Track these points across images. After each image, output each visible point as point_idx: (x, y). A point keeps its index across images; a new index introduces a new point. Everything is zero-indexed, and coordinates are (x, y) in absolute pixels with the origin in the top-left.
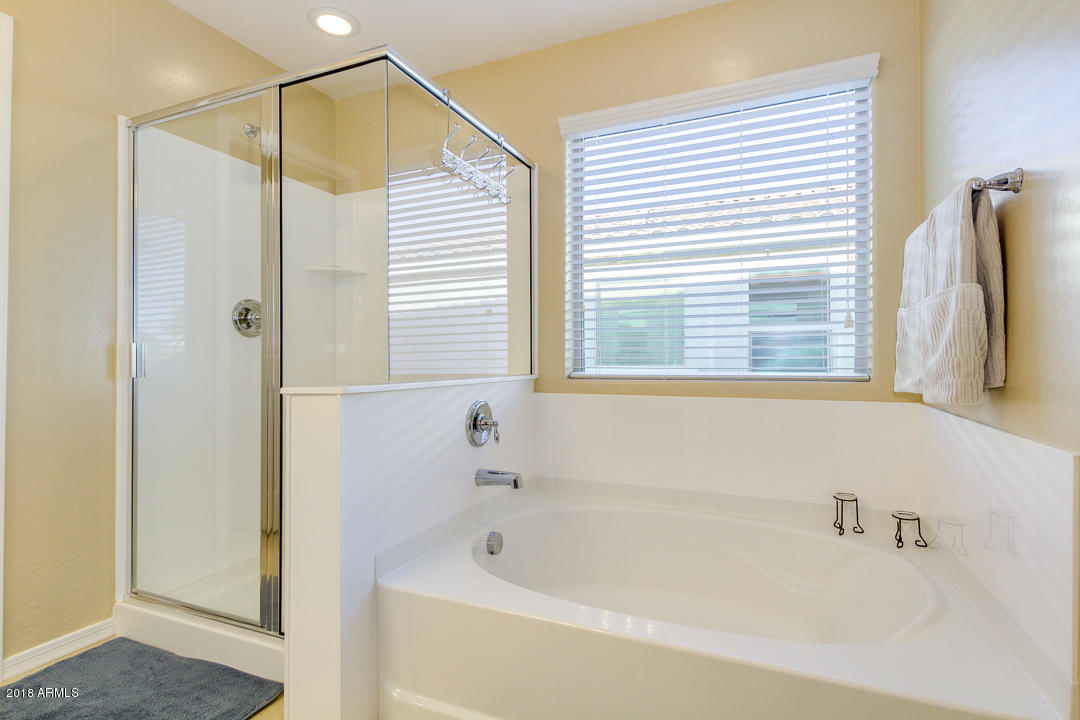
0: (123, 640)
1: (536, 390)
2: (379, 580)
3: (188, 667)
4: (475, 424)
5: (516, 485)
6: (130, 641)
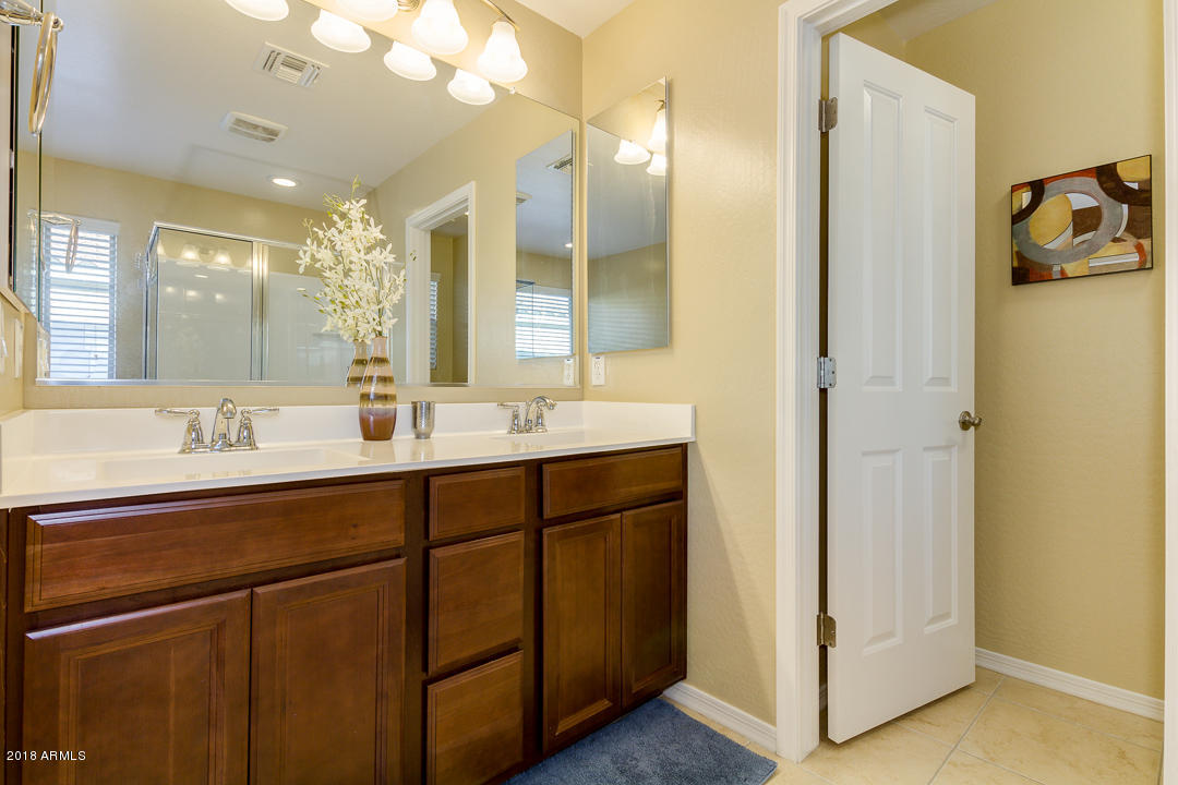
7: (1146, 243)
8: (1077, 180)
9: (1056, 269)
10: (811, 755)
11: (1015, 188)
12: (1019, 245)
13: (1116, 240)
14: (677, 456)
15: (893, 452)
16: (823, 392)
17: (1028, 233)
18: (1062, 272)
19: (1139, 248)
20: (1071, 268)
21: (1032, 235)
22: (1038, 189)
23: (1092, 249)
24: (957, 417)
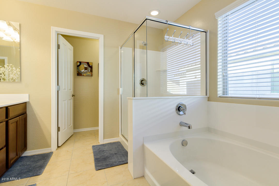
0: (119, 142)
1: (208, 100)
2: (144, 143)
3: (124, 150)
4: (179, 109)
5: (189, 128)
6: (120, 143)
7: (92, 73)
8: (85, 63)
9: (83, 74)
10: (57, 149)
11: (77, 62)
12: (78, 70)
13: (89, 72)
14: (25, 105)
15: (65, 100)
16: (58, 91)
17: (79, 69)
18: (83, 75)
19: (91, 73)
20: (84, 74)
21: (80, 69)
22: (80, 63)
23: (86, 72)
24: (72, 95)
